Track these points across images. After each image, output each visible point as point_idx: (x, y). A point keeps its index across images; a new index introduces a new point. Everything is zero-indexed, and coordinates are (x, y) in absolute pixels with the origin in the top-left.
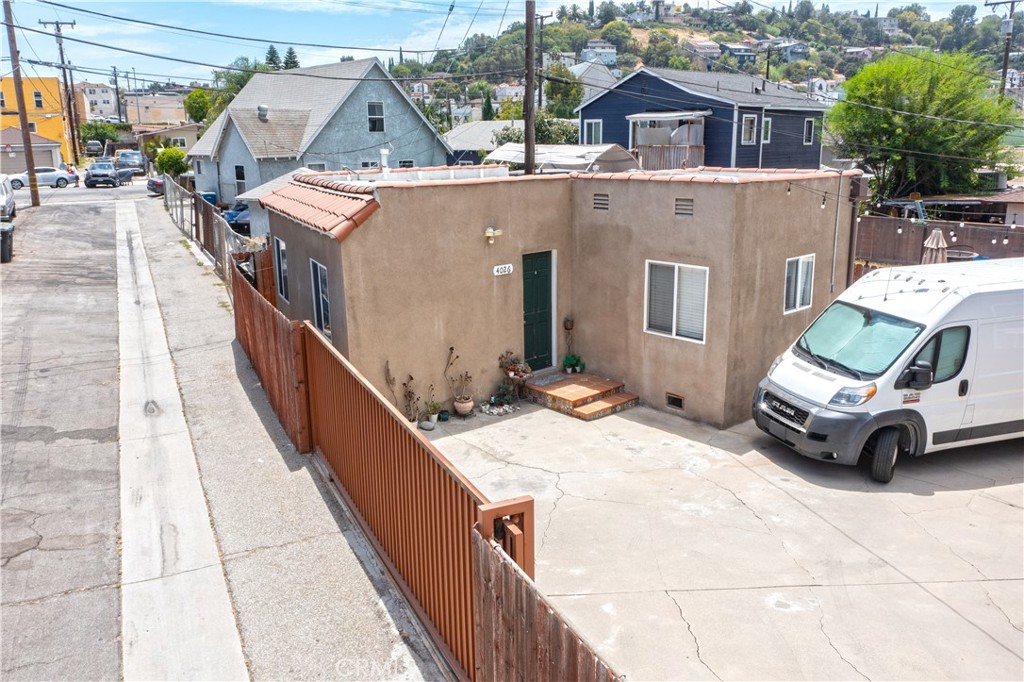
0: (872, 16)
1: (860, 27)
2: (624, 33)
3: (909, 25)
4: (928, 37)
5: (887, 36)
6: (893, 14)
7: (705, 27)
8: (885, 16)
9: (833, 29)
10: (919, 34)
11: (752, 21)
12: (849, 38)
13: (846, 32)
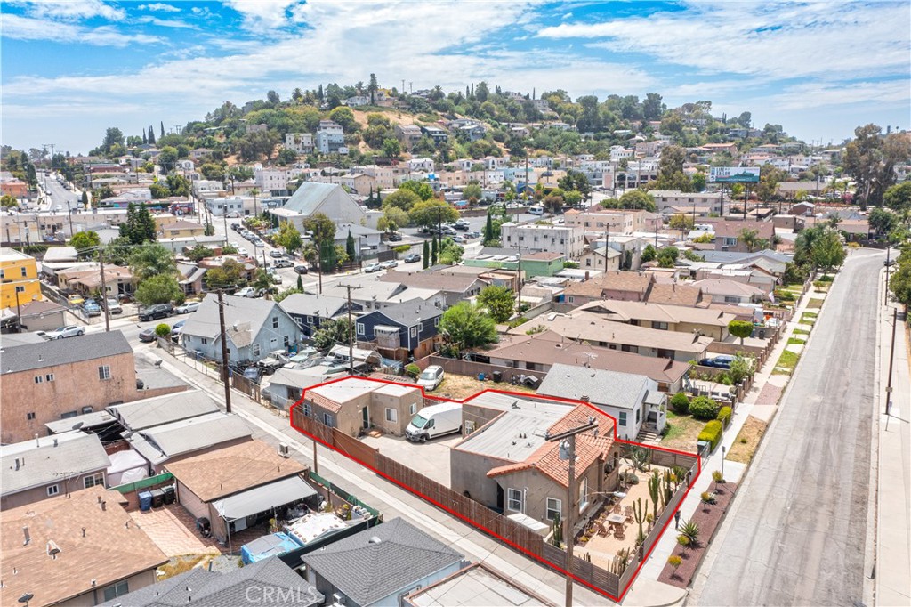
0: (531, 97)
1: (522, 108)
2: (348, 116)
3: (556, 105)
4: (569, 116)
5: (541, 115)
6: (545, 96)
7: (409, 109)
8: (540, 98)
9: (503, 109)
10: (563, 114)
11: (444, 105)
12: (515, 116)
13: (513, 111)
